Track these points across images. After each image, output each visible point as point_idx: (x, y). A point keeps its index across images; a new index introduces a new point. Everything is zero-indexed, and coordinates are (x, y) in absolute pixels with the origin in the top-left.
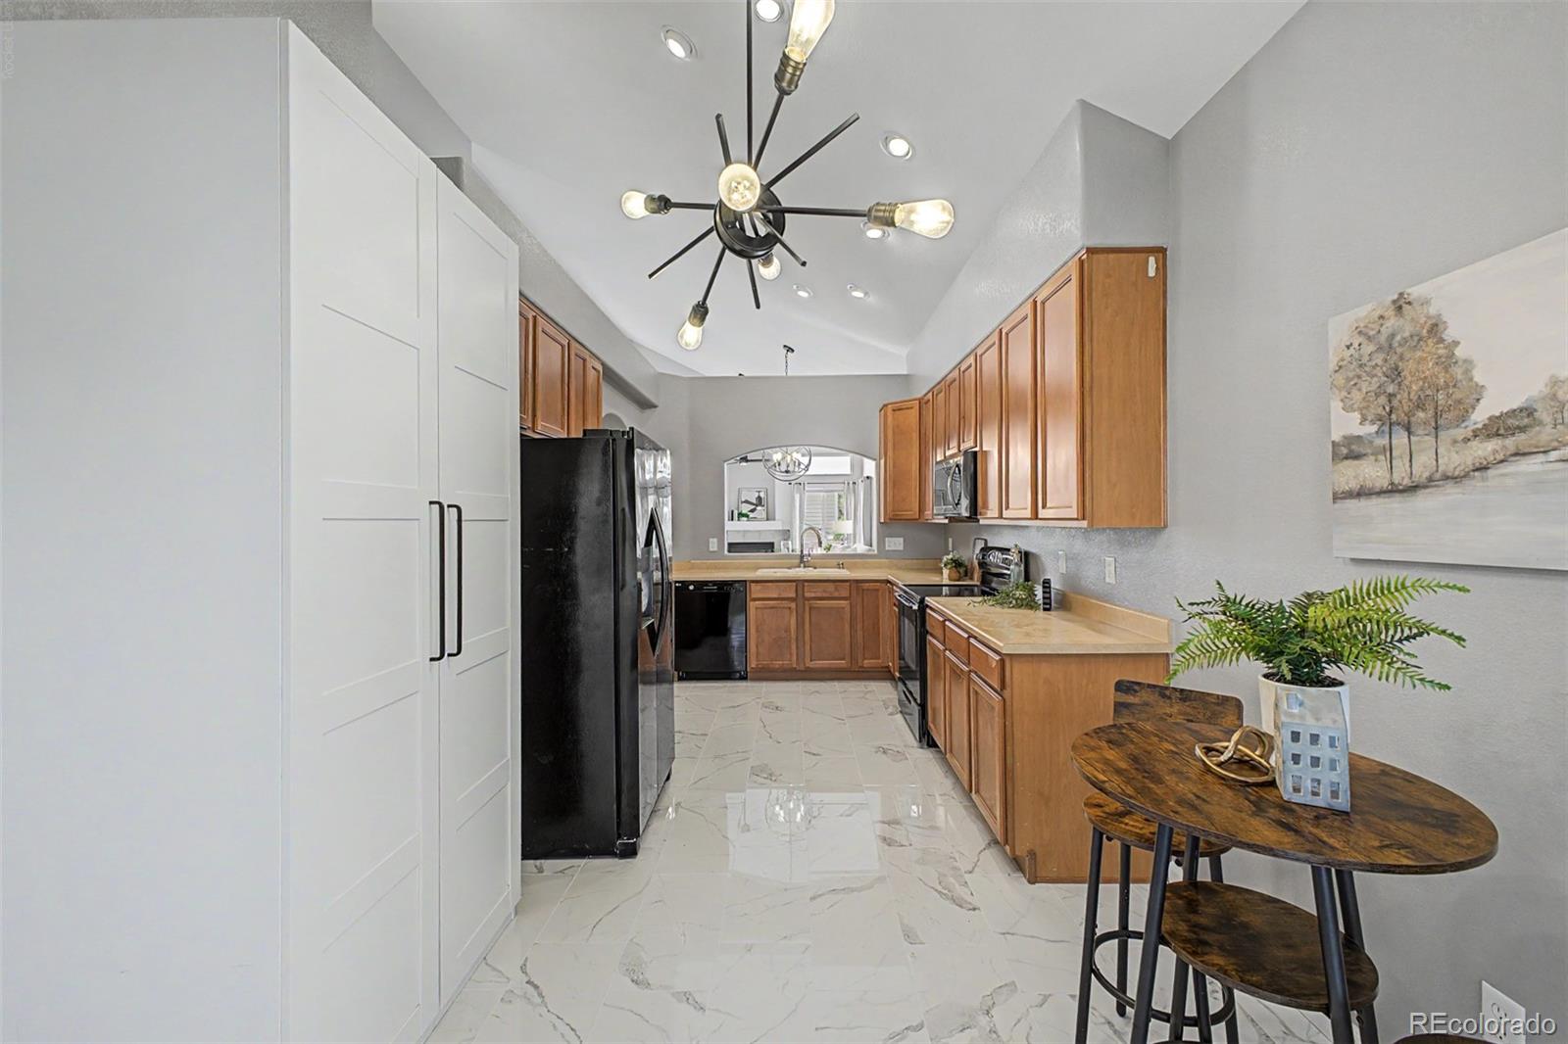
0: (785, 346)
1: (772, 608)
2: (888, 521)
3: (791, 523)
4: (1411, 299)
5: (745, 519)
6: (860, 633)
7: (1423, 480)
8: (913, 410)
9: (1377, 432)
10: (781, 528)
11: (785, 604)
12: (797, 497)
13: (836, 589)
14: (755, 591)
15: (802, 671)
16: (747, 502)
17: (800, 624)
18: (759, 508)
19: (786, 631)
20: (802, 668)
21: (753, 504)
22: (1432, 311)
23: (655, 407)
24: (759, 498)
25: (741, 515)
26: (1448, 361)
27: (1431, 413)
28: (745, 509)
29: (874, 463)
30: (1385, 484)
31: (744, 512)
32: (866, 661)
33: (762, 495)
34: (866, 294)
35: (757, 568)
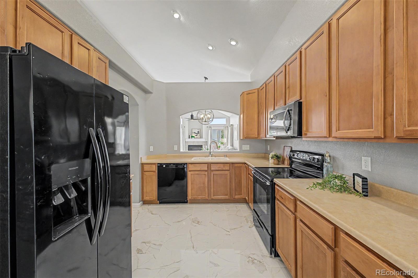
0: (205, 77)
1: (198, 174)
2: (244, 138)
3: (208, 139)
5: (194, 138)
6: (234, 184)
8: (255, 93)
10: (205, 141)
11: (203, 173)
12: (210, 131)
13: (224, 167)
14: (191, 167)
15: (210, 200)
16: (194, 133)
17: (209, 181)
18: (198, 135)
19: (203, 184)
20: (210, 199)
21: (196, 133)
23: (151, 93)
24: (198, 132)
25: (192, 137)
28: (194, 135)
29: (238, 116)
31: (193, 136)
32: (236, 196)
33: (199, 131)
34: (237, 43)
35: (193, 157)
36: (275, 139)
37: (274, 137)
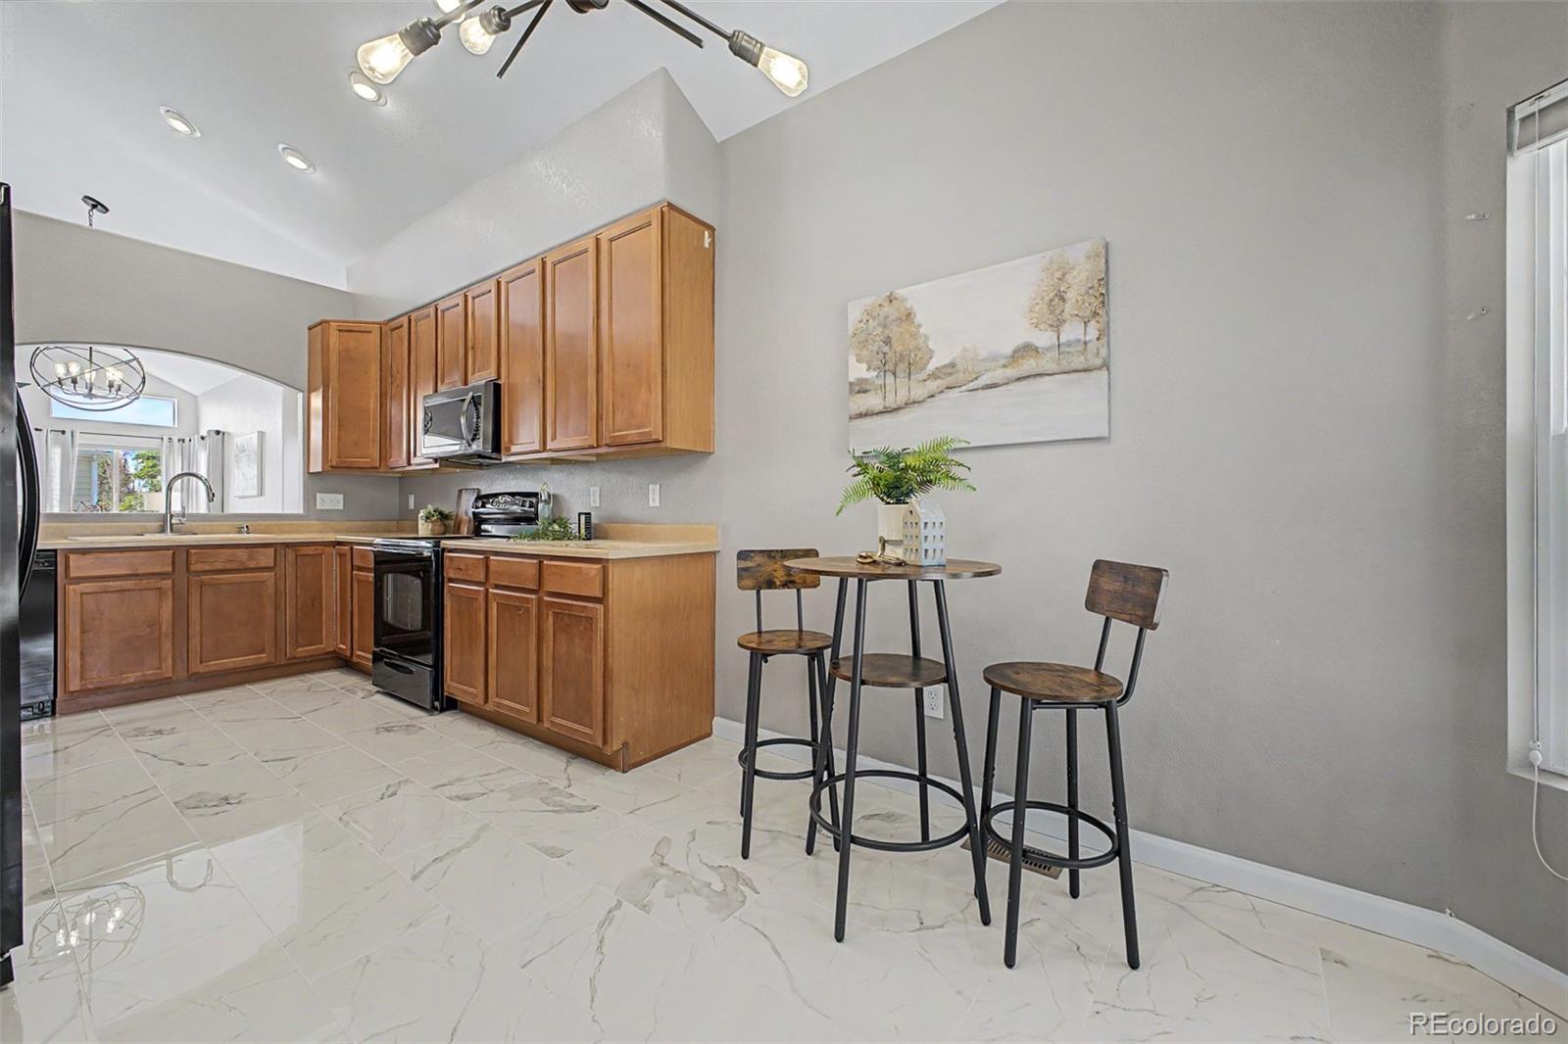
0: (90, 200)
1: (121, 590)
2: (329, 470)
4: (897, 296)
6: (290, 613)
7: (902, 405)
8: (370, 335)
9: (877, 376)
11: (150, 583)
13: (252, 556)
14: (80, 566)
15: (186, 680)
17: (180, 612)
19: (150, 625)
20: (184, 675)
22: (908, 306)
26: (915, 336)
27: (907, 364)
30: (880, 408)
32: (299, 650)
36: (437, 466)
37: (436, 461)
